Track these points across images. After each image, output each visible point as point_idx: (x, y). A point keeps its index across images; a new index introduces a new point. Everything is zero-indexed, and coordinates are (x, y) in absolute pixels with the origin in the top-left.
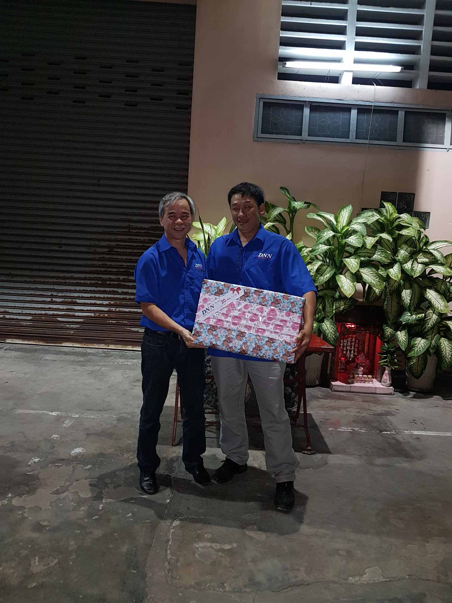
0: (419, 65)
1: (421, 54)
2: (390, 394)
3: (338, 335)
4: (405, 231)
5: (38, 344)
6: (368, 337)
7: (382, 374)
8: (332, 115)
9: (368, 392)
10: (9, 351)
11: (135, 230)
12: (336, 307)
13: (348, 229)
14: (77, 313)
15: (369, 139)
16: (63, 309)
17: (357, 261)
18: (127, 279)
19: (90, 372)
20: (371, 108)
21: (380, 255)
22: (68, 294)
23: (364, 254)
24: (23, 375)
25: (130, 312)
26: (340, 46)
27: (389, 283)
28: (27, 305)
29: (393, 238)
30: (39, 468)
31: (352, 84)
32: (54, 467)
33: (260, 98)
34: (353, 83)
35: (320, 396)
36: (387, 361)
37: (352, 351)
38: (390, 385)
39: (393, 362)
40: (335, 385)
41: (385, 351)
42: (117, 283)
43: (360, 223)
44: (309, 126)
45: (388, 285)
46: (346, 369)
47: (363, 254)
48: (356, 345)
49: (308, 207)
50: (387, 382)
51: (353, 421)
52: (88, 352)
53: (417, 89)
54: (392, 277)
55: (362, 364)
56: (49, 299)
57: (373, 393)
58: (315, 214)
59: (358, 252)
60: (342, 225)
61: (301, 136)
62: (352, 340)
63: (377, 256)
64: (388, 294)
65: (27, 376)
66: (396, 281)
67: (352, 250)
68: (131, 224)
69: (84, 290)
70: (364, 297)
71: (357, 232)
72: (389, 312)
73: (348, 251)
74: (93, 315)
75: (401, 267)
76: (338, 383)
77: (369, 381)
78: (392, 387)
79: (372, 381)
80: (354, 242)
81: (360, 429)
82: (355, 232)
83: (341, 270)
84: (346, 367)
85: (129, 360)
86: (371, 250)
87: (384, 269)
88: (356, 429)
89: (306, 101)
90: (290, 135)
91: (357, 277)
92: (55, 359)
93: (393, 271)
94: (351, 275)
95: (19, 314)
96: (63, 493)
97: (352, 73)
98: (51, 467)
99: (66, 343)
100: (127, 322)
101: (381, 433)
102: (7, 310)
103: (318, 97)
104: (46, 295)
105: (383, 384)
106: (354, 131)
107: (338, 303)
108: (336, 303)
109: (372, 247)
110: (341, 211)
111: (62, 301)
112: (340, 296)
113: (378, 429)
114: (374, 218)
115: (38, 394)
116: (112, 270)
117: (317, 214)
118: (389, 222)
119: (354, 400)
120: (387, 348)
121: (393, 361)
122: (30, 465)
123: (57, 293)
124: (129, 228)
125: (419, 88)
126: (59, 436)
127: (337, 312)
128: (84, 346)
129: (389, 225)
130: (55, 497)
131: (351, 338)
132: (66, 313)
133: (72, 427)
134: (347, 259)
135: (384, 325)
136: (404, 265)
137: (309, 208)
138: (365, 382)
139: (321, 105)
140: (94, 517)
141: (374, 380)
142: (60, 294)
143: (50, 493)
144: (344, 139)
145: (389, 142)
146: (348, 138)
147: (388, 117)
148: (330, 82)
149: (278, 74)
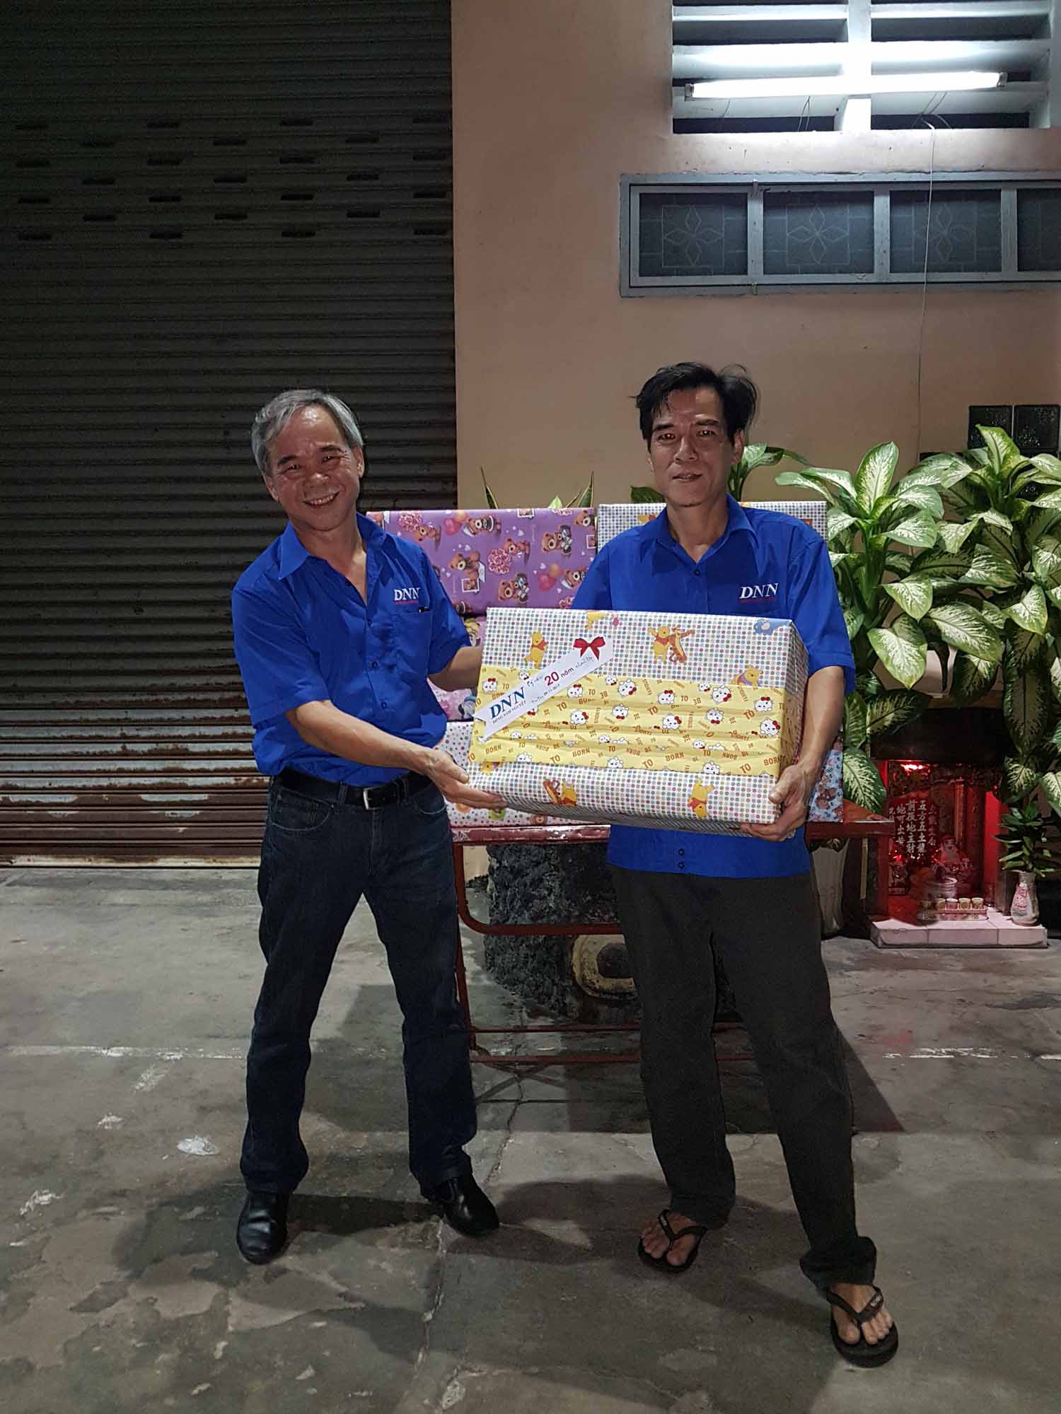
0: (1047, 68)
1: (1050, 37)
2: (1038, 946)
3: (885, 794)
4: (1047, 498)
5: (95, 864)
6: (962, 795)
7: (1012, 891)
8: (822, 214)
9: (978, 943)
10: (17, 887)
12: (871, 719)
13: (891, 506)
14: (191, 779)
15: (927, 271)
16: (155, 771)
17: (925, 587)
19: (225, 931)
20: (927, 189)
21: (983, 569)
22: (165, 731)
23: (941, 569)
24: (45, 948)
26: (833, 33)
27: (1016, 642)
28: (63, 766)
29: (1012, 523)
30: (50, 1225)
31: (872, 128)
32: (96, 1217)
33: (631, 185)
34: (874, 127)
35: (848, 962)
36: (1023, 854)
37: (922, 836)
38: (1036, 920)
39: (1038, 858)
40: (885, 930)
41: (1013, 829)
43: (922, 487)
44: (764, 249)
45: (1013, 649)
46: (907, 885)
47: (935, 569)
48: (931, 820)
49: (778, 459)
50: (1026, 914)
51: (952, 1028)
52: (223, 878)
53: (1046, 129)
54: (1023, 623)
55: (951, 870)
56: (117, 748)
57: (991, 946)
58: (799, 475)
59: (922, 565)
60: (872, 497)
61: (744, 276)
62: (917, 806)
63: (976, 572)
64: (1015, 673)
65: (55, 952)
66: (1034, 634)
67: (905, 564)
69: (206, 719)
70: (945, 687)
71: (919, 510)
72: (1020, 722)
73: (894, 566)
74: (231, 781)
75: (1046, 596)
76: (892, 924)
77: (976, 915)
78: (1041, 927)
79: (985, 914)
80: (912, 535)
81: (976, 1052)
82: (911, 511)
83: (879, 618)
84: (907, 879)
86: (958, 556)
87: (997, 609)
88: (964, 1051)
89: (751, 184)
91: (928, 634)
92: (137, 901)
93: (1024, 608)
94: (911, 627)
95: (43, 790)
96: (110, 1304)
97: (868, 102)
98: (86, 1218)
99: (168, 860)
101: (1037, 1059)
102: (12, 781)
103: (781, 169)
104: (106, 738)
105: (1015, 918)
106: (885, 252)
107: (877, 707)
108: (871, 708)
109: (961, 549)
110: (866, 461)
111: (149, 751)
112: (881, 688)
113: (1026, 1049)
114: (959, 472)
115: (80, 1000)
117: (803, 475)
118: (999, 482)
119: (942, 968)
120: (1020, 821)
121: (1040, 856)
122: (23, 1217)
123: (137, 730)
125: (1051, 127)
126: (120, 1119)
127: (875, 731)
128: (214, 864)
129: (1000, 492)
130: (81, 1322)
131: (914, 802)
132: (164, 780)
133: (161, 1089)
134: (896, 585)
135: (1006, 759)
136: (1053, 591)
137: (781, 461)
138: (964, 915)
139: (792, 189)
140: (195, 1386)
141: (990, 909)
142: (144, 733)
143: (71, 1309)
144: (860, 275)
145: (983, 274)
146: (871, 271)
147: (974, 210)
148: (811, 130)
149: (674, 120)
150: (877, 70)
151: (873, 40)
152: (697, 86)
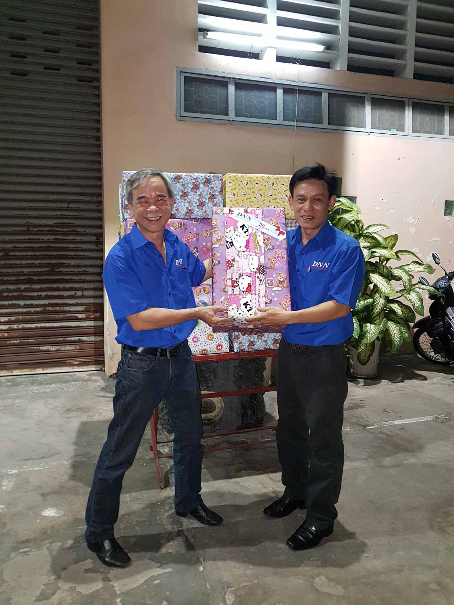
0: (338, 46)
1: (340, 35)
4: (347, 215)
8: (257, 94)
11: (36, 228)
15: (297, 121)
18: (29, 288)
20: (296, 88)
25: (36, 328)
32: (21, 555)
33: (181, 72)
34: (277, 60)
42: (17, 294)
53: (338, 70)
61: (227, 116)
68: (30, 221)
85: (45, 386)
89: (230, 78)
90: (215, 114)
96: (53, 594)
98: (16, 556)
100: (34, 340)
101: (366, 429)
103: (243, 73)
106: (281, 112)
116: (10, 278)
124: (28, 225)
125: (340, 70)
126: (4, 506)
133: (16, 488)
139: (246, 82)
143: (35, 601)
144: (272, 121)
145: (316, 125)
146: (276, 119)
147: (312, 98)
148: (252, 58)
149: (199, 46)
150: (279, 38)
151: (277, 25)
152: (209, 33)
